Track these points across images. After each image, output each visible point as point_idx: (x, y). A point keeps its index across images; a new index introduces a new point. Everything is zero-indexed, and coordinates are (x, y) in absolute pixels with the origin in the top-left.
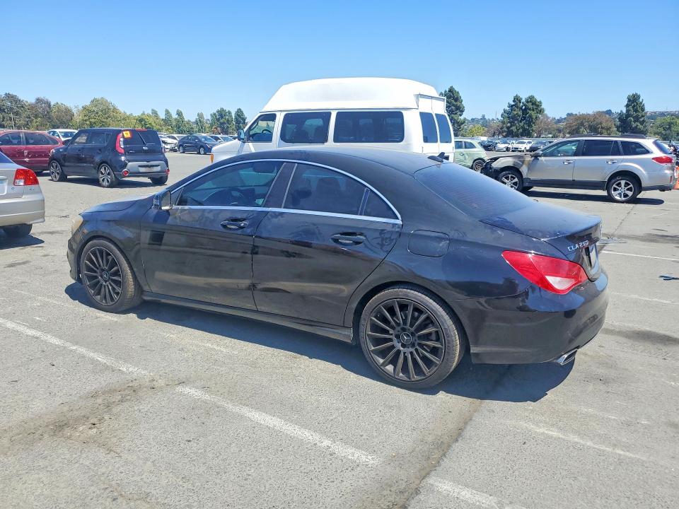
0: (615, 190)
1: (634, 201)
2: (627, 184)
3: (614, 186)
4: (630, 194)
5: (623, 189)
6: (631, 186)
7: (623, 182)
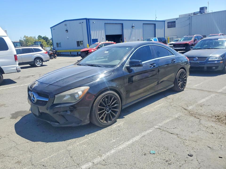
0: (37, 63)
1: (42, 65)
2: (39, 61)
3: (36, 62)
4: (41, 63)
5: (38, 62)
6: (41, 61)
7: (38, 60)
